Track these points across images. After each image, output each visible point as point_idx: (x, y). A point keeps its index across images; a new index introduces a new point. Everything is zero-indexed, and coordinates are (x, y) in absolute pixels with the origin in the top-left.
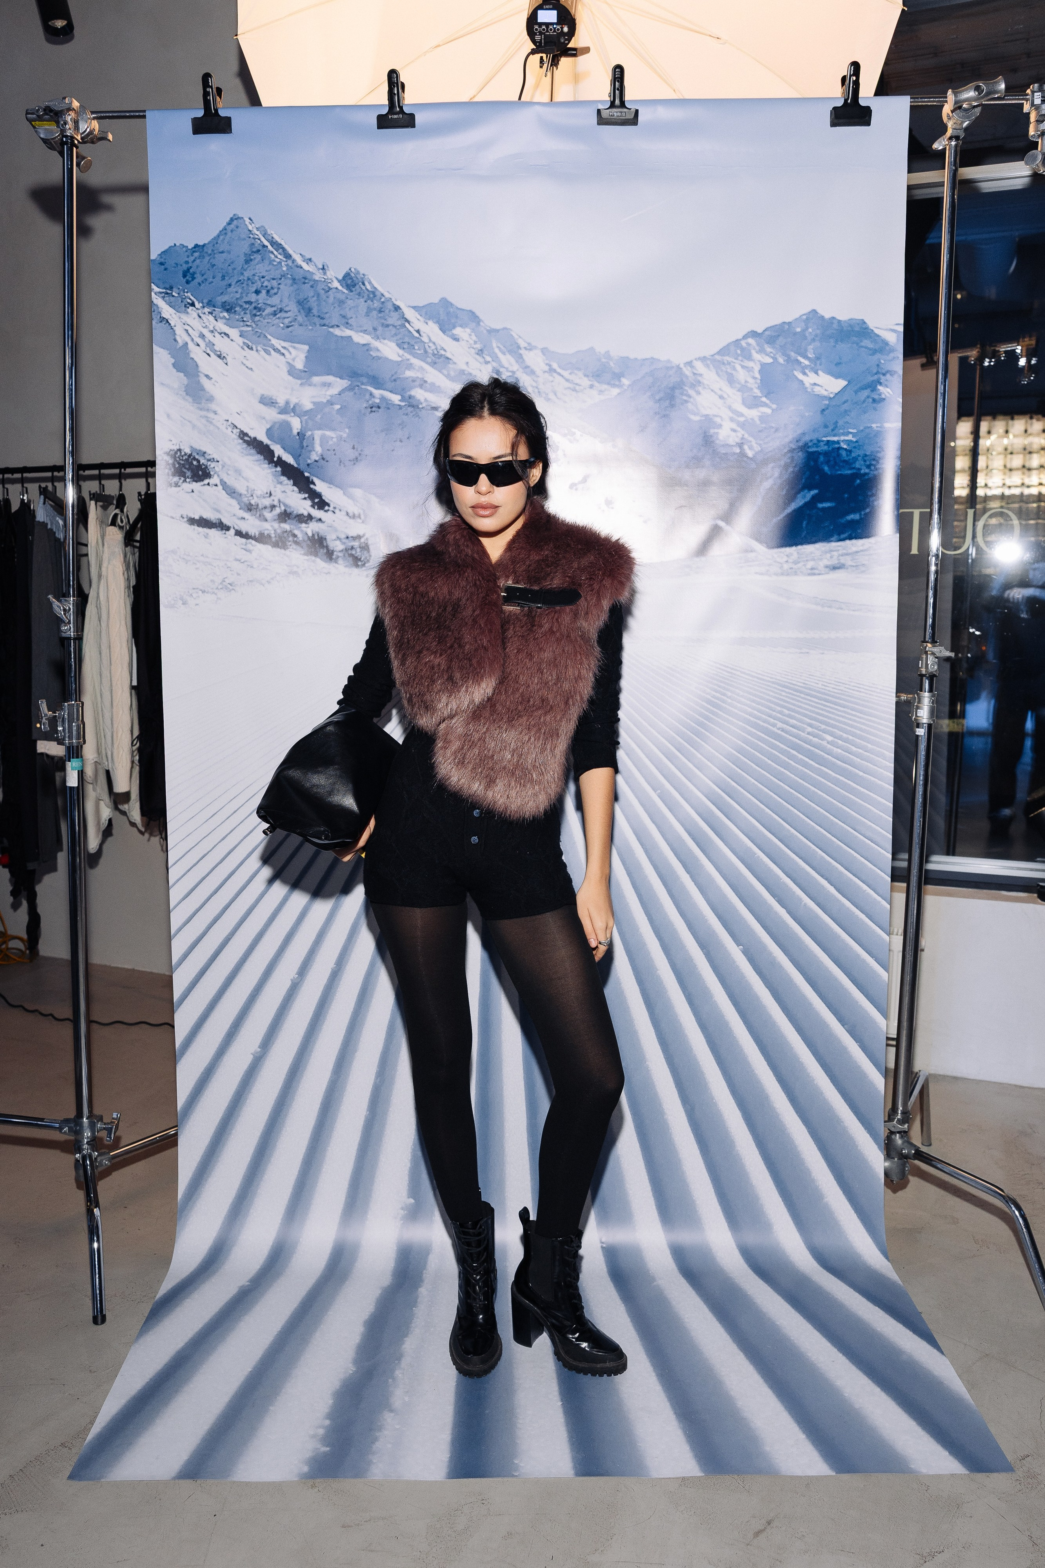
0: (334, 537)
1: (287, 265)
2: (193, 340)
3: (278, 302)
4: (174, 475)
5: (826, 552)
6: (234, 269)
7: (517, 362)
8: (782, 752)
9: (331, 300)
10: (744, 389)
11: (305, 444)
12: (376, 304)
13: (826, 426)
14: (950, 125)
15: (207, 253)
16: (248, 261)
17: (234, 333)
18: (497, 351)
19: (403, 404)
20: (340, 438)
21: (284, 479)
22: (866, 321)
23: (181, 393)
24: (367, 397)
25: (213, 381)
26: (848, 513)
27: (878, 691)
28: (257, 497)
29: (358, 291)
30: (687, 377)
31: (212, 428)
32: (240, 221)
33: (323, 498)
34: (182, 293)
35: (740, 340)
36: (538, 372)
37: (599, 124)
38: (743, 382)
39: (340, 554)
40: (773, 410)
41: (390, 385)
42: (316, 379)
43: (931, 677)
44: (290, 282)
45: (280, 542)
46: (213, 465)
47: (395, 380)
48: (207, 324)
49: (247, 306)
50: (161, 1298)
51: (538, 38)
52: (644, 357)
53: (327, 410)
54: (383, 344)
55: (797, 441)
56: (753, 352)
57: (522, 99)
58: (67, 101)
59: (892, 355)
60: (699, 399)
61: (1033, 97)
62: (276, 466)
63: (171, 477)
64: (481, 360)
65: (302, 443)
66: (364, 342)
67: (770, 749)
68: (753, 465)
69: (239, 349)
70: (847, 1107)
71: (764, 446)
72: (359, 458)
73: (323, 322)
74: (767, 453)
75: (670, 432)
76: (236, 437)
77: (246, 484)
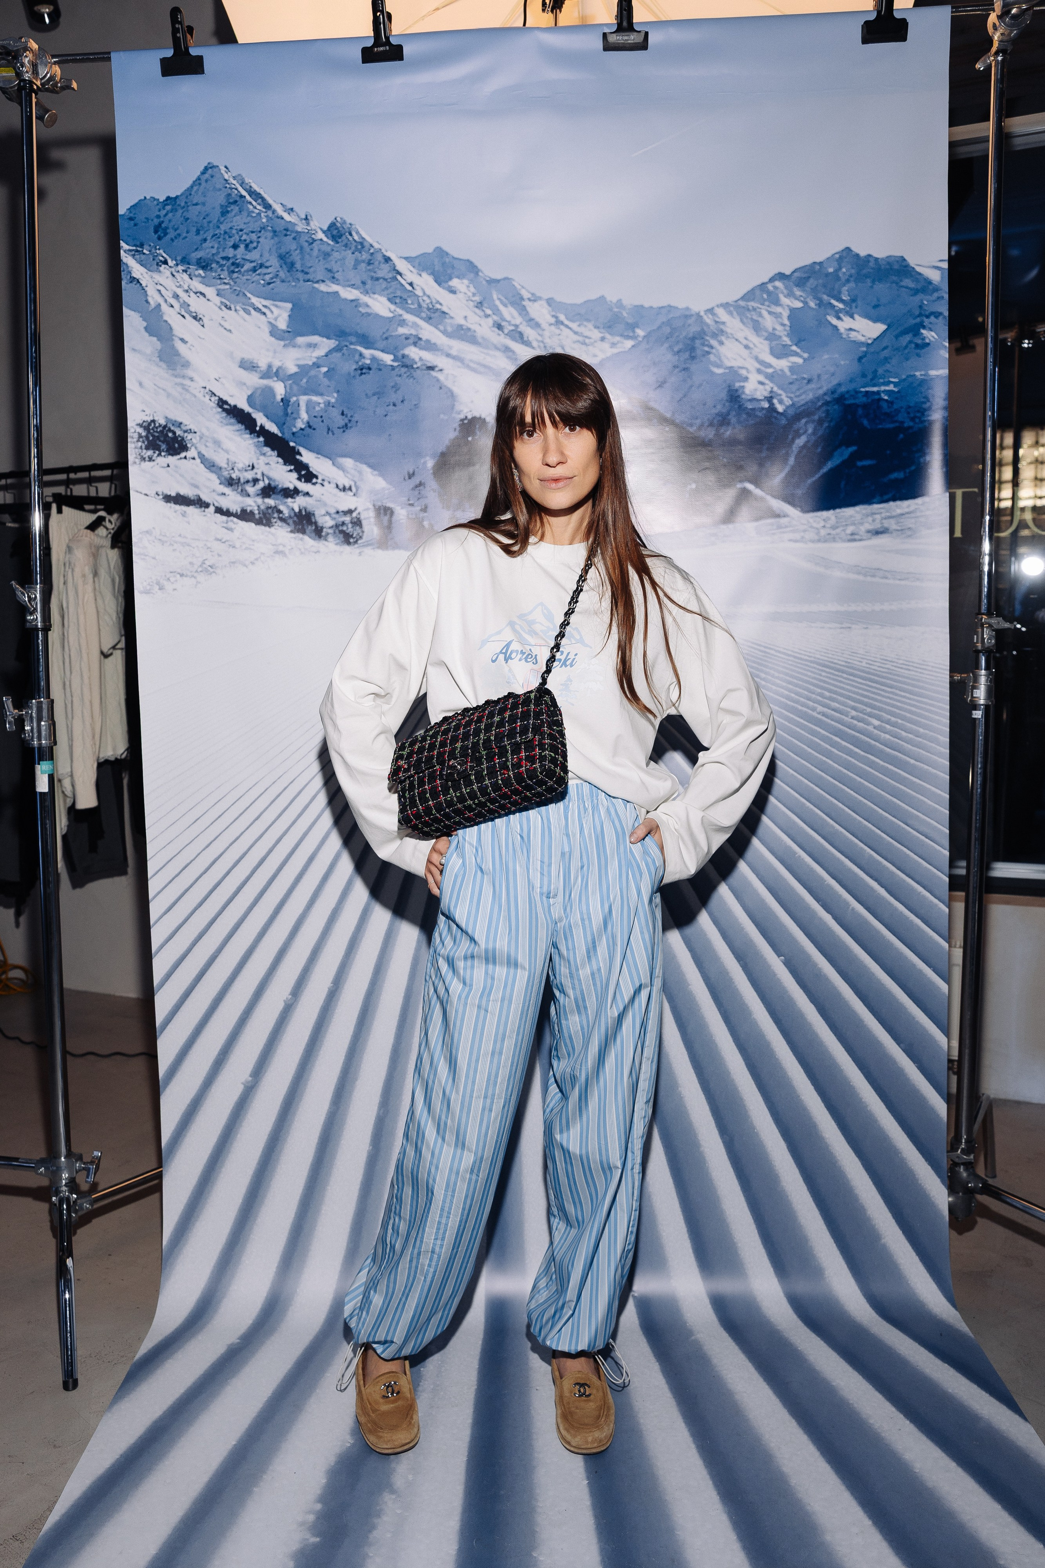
0: (323, 512)
1: (267, 216)
2: (166, 301)
3: (258, 257)
4: (147, 448)
5: (868, 516)
6: (209, 222)
7: (520, 314)
8: (824, 739)
9: (315, 253)
10: (771, 337)
11: (289, 411)
12: (365, 256)
14: (996, 37)
15: (179, 205)
16: (224, 213)
17: (210, 292)
18: (498, 303)
19: (395, 364)
20: (328, 404)
21: (267, 449)
22: (906, 258)
23: (154, 359)
24: (357, 357)
25: (188, 345)
26: (891, 471)
27: (930, 668)
28: (239, 470)
29: (344, 243)
30: (708, 325)
31: (188, 396)
32: (215, 170)
33: (311, 469)
34: (153, 250)
35: (767, 283)
36: (544, 325)
37: (605, 49)
38: (770, 330)
39: (331, 531)
40: (805, 360)
41: (381, 344)
42: (301, 340)
43: (988, 652)
44: (270, 234)
45: (264, 519)
46: (189, 436)
47: (387, 338)
48: (182, 283)
49: (224, 262)
50: (140, 1358)
52: (660, 305)
53: (313, 373)
54: (373, 299)
55: (832, 393)
56: (781, 296)
57: (526, 26)
58: (23, 41)
59: (936, 295)
60: (722, 350)
62: (258, 437)
63: (144, 451)
64: (482, 314)
65: (286, 409)
66: (352, 298)
67: (810, 736)
68: (784, 422)
69: (217, 309)
70: (905, 1136)
71: (796, 399)
72: (349, 425)
73: (307, 277)
74: (799, 407)
75: (691, 386)
76: (215, 405)
77: (226, 456)
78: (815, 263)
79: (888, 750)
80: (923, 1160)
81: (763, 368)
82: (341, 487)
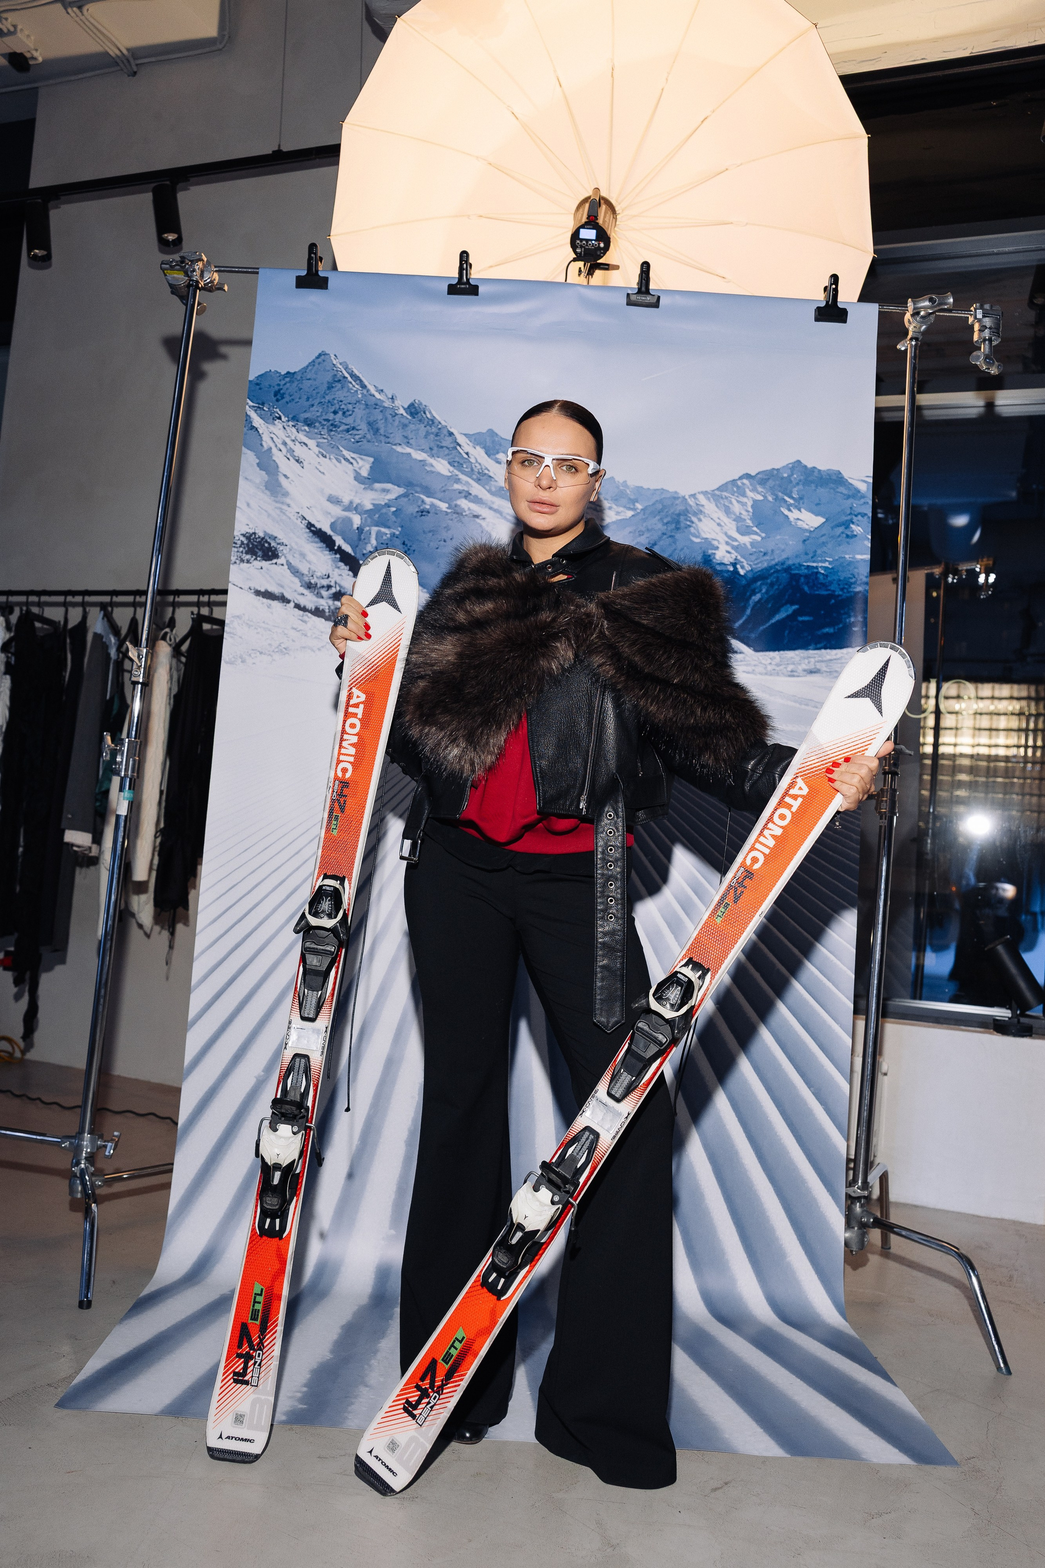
1: (362, 394)
2: (276, 446)
3: (352, 422)
4: (247, 553)
5: (804, 658)
6: (318, 393)
9: (396, 423)
10: (738, 519)
11: (362, 537)
12: (434, 430)
13: (806, 554)
14: (910, 329)
15: (296, 379)
16: (330, 387)
17: (312, 443)
19: (449, 511)
20: (393, 535)
21: (341, 564)
22: (842, 472)
23: (261, 487)
24: (420, 503)
25: (290, 480)
26: (824, 627)
28: (317, 578)
30: (691, 506)
31: (284, 517)
32: (327, 356)
34: (271, 409)
35: (737, 480)
37: (628, 304)
38: (738, 514)
40: (762, 538)
41: (440, 495)
42: (377, 486)
43: (894, 775)
44: (363, 407)
46: (281, 548)
47: (444, 491)
48: (290, 434)
49: (325, 423)
50: (144, 1296)
51: (579, 250)
53: (384, 511)
54: (437, 461)
56: (747, 490)
57: (567, 282)
59: (863, 501)
60: (700, 524)
61: (975, 313)
62: (335, 554)
63: (244, 555)
65: (359, 536)
66: (421, 459)
68: (744, 582)
69: (315, 456)
70: (811, 1168)
71: (754, 566)
73: (388, 440)
74: (757, 572)
75: (675, 550)
76: (304, 527)
77: (308, 566)
78: (773, 469)
80: (825, 1190)
81: (730, 541)
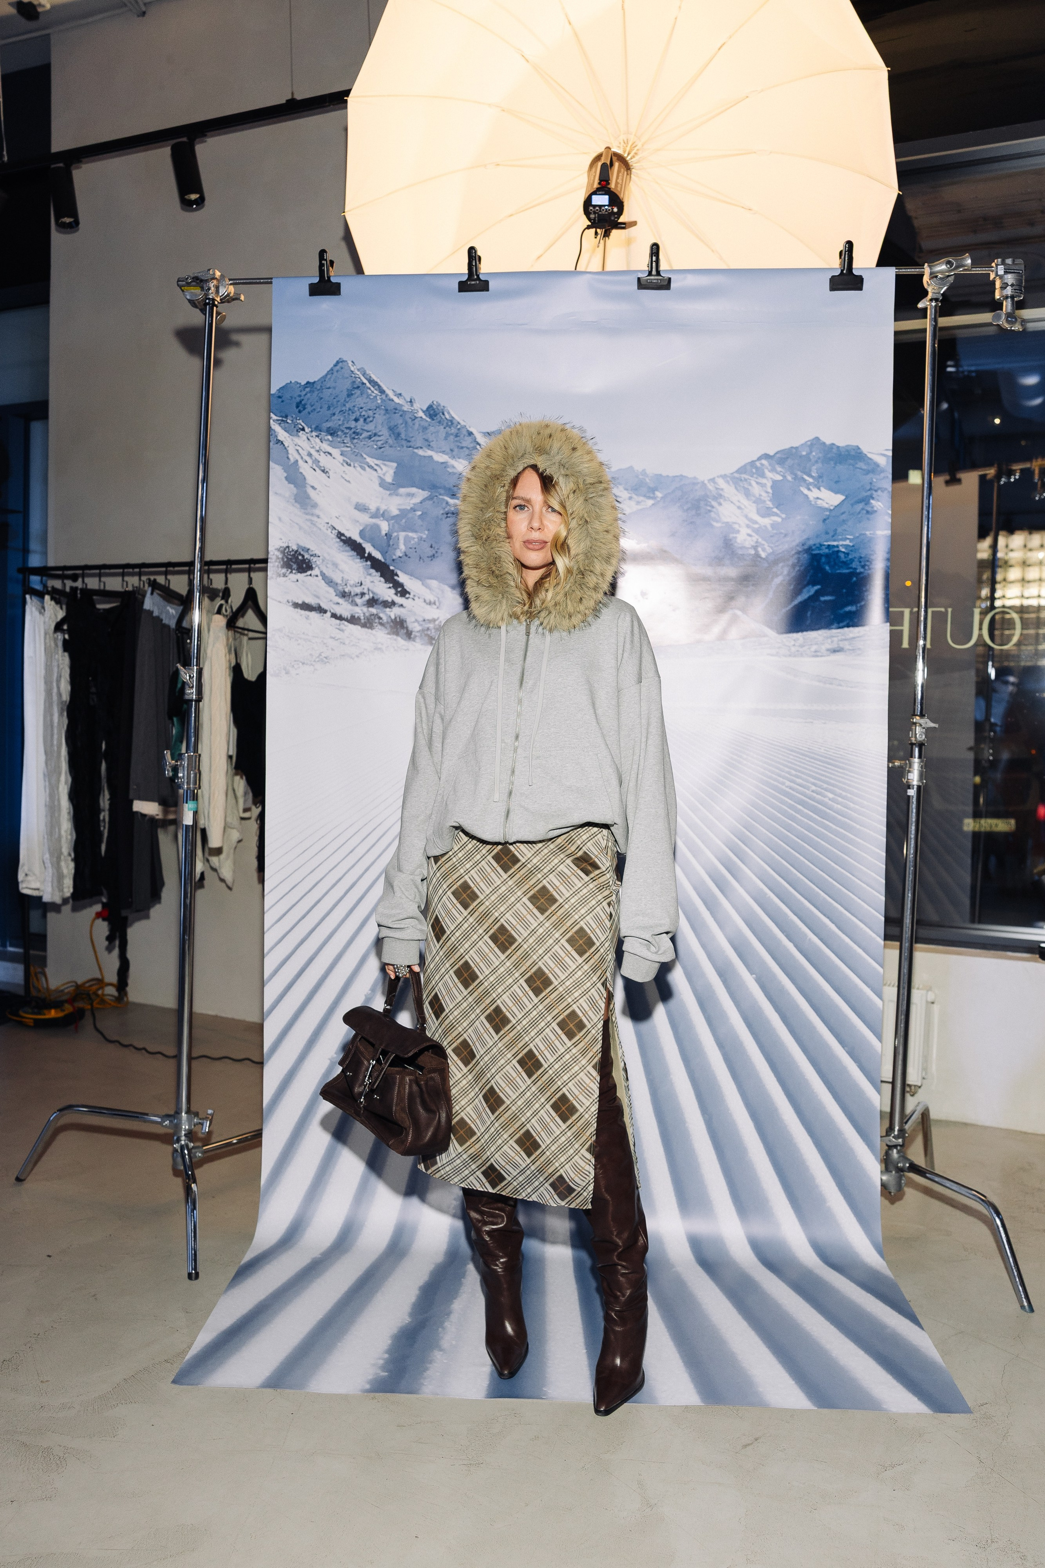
0: (413, 620)
1: (381, 399)
2: (302, 458)
3: (373, 428)
4: (282, 567)
5: (827, 638)
6: (338, 401)
8: (791, 807)
9: (416, 426)
10: (758, 501)
11: (391, 543)
12: (453, 430)
13: (827, 533)
14: (930, 290)
15: (316, 388)
16: (350, 395)
17: (336, 452)
20: (420, 539)
21: (373, 571)
22: (861, 447)
23: (291, 500)
24: (444, 505)
25: (317, 490)
26: (846, 605)
28: (351, 586)
29: (439, 419)
30: (711, 491)
31: (315, 529)
32: (344, 363)
33: (405, 587)
34: (295, 421)
35: (755, 461)
37: (638, 289)
38: (757, 496)
39: (418, 634)
40: (783, 519)
42: (402, 491)
43: (921, 745)
44: (383, 412)
45: (368, 623)
46: (315, 559)
48: (315, 445)
49: (348, 431)
50: (245, 1264)
51: (592, 216)
52: (674, 475)
53: (410, 515)
54: (458, 462)
55: (803, 545)
56: (766, 471)
57: (578, 269)
58: (211, 272)
59: (882, 475)
60: (720, 509)
61: (997, 269)
62: (366, 561)
63: (280, 569)
65: (389, 541)
66: (443, 461)
67: (779, 804)
68: (766, 565)
69: (340, 465)
71: (775, 549)
72: (436, 555)
73: (409, 444)
74: (777, 554)
75: (696, 536)
76: (335, 537)
77: (342, 575)
78: (792, 447)
79: (839, 817)
80: (861, 1140)
81: (751, 524)
82: (428, 601)
